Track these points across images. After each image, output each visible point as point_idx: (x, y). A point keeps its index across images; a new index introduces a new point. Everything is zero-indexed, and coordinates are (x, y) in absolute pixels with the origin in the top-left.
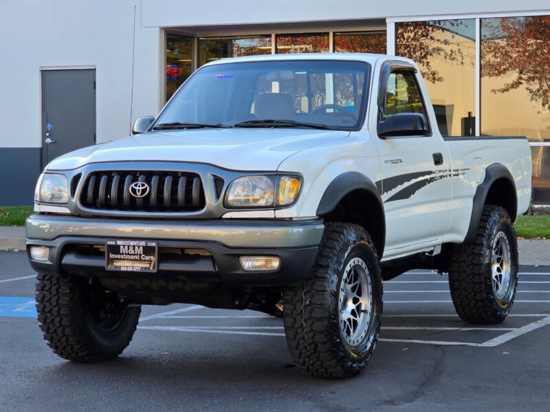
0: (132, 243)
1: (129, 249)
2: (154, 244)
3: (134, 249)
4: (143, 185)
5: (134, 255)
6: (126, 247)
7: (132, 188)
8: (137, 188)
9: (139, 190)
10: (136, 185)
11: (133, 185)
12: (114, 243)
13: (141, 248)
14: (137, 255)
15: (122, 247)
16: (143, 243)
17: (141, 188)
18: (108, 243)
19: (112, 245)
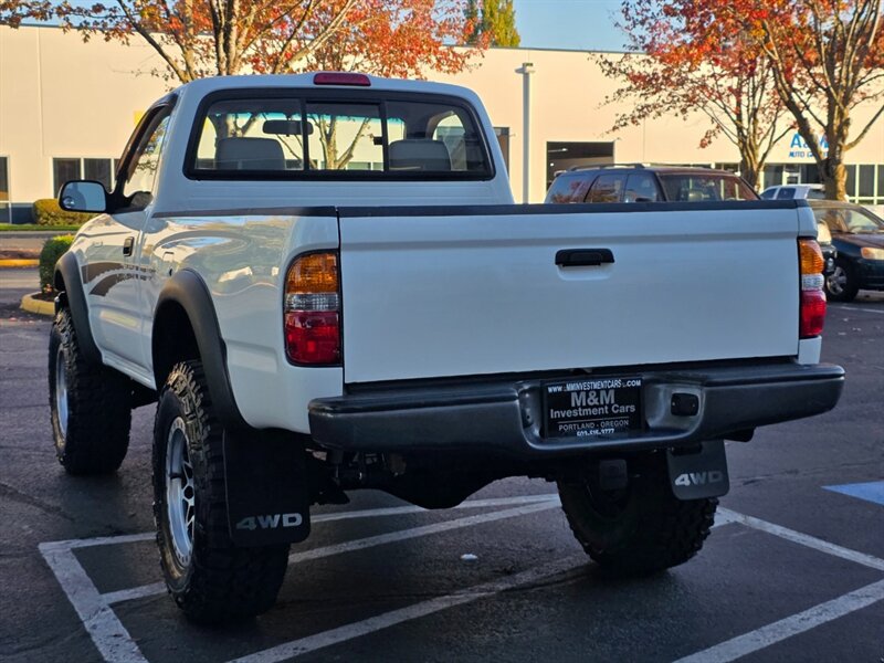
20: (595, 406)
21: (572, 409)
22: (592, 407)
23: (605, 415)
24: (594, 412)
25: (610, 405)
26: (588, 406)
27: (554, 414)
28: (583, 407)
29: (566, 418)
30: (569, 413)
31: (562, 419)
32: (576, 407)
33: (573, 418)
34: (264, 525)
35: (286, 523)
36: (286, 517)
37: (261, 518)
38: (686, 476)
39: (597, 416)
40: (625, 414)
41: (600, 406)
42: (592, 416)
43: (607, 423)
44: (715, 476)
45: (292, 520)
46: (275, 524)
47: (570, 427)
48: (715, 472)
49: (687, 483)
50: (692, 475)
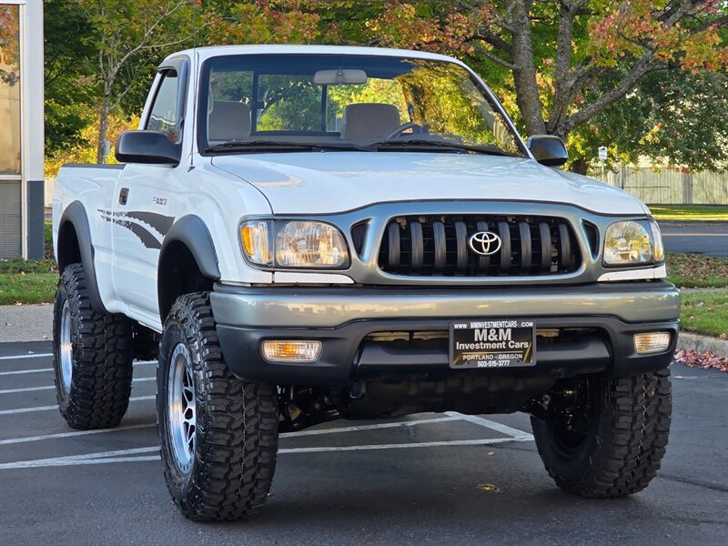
0: (495, 324)
1: (488, 333)
2: (531, 324)
3: (497, 333)
4: (491, 237)
5: (496, 342)
6: (485, 331)
7: (474, 241)
8: (483, 241)
9: (486, 244)
10: (480, 237)
11: (474, 236)
12: (465, 326)
13: (509, 331)
14: (501, 342)
15: (477, 332)
16: (513, 324)
17: (489, 241)
18: (456, 326)
19: (462, 330)
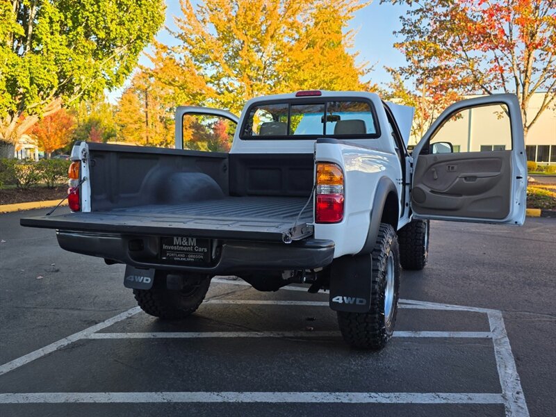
20: (185, 246)
21: (174, 246)
22: (184, 246)
23: (191, 252)
24: (185, 249)
25: (194, 247)
26: (182, 245)
27: (165, 247)
28: (179, 246)
29: (171, 250)
30: (172, 248)
31: (168, 250)
32: (176, 245)
33: (174, 250)
34: (137, 280)
35: (145, 281)
36: (145, 278)
37: (136, 277)
38: (341, 298)
39: (187, 251)
40: (201, 252)
41: (188, 246)
42: (184, 251)
43: (192, 256)
44: (361, 302)
45: (147, 280)
46: (140, 281)
47: (173, 255)
48: (361, 299)
49: (341, 301)
50: (345, 298)
